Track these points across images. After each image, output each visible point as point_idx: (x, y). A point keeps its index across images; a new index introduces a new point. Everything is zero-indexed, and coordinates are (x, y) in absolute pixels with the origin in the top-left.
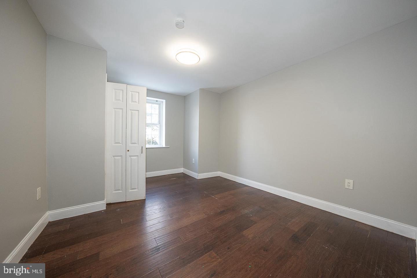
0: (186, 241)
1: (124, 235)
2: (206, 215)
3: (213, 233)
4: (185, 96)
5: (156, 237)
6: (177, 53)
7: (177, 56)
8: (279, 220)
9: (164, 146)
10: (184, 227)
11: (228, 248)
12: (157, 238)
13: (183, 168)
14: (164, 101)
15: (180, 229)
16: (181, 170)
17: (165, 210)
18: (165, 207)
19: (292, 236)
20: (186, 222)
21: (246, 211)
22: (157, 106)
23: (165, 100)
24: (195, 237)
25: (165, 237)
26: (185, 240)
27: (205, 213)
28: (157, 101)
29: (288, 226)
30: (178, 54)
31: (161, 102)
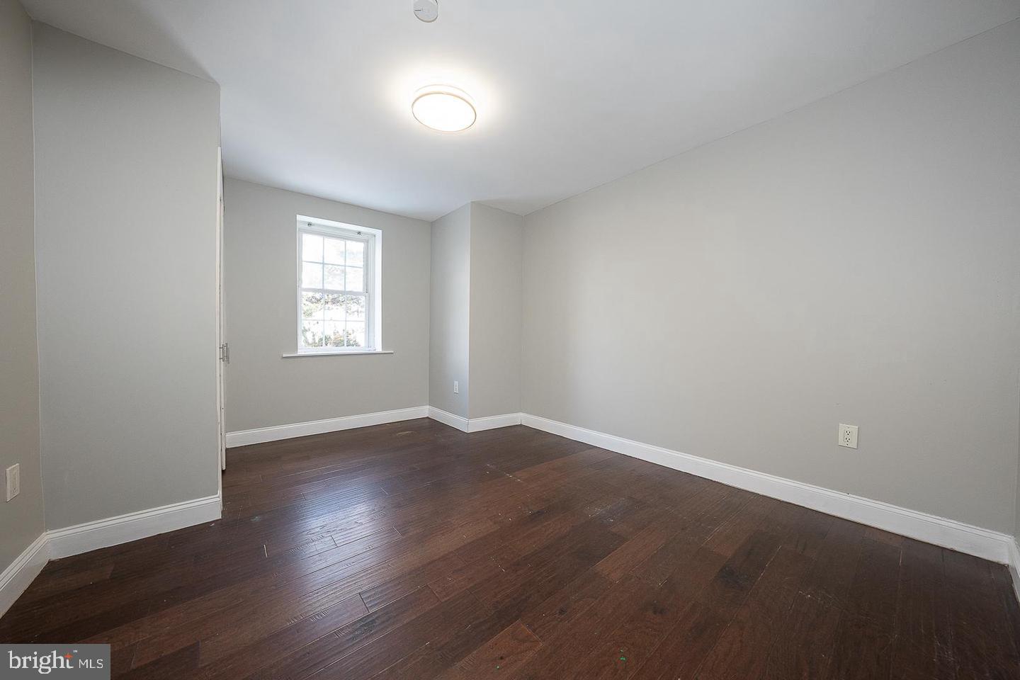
0: (445, 596)
1: (274, 587)
2: (495, 523)
3: (519, 573)
4: (432, 223)
5: (364, 589)
6: (415, 98)
7: (415, 105)
8: (683, 529)
9: (379, 349)
10: (439, 559)
11: (562, 612)
12: (365, 592)
13: (428, 407)
14: (379, 233)
15: (430, 563)
16: (424, 411)
17: (385, 515)
18: (384, 507)
19: (721, 570)
20: (444, 544)
21: (598, 511)
22: (358, 247)
23: (381, 231)
24: (472, 585)
25: (388, 588)
26: (444, 593)
27: (491, 520)
28: (359, 233)
29: (706, 544)
30: (418, 99)
31: (372, 234)
